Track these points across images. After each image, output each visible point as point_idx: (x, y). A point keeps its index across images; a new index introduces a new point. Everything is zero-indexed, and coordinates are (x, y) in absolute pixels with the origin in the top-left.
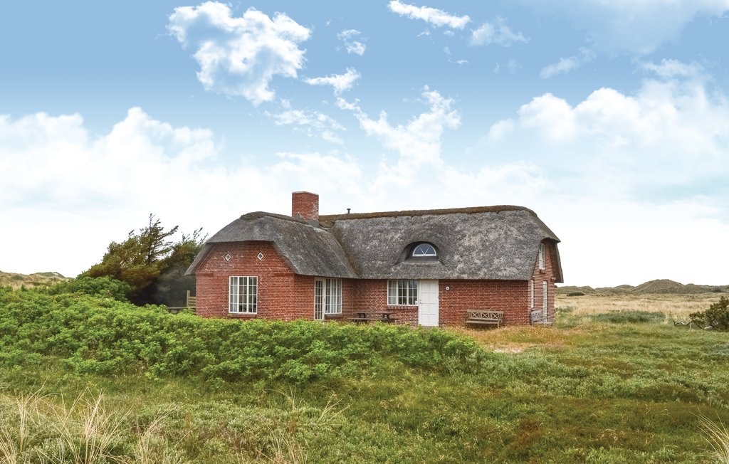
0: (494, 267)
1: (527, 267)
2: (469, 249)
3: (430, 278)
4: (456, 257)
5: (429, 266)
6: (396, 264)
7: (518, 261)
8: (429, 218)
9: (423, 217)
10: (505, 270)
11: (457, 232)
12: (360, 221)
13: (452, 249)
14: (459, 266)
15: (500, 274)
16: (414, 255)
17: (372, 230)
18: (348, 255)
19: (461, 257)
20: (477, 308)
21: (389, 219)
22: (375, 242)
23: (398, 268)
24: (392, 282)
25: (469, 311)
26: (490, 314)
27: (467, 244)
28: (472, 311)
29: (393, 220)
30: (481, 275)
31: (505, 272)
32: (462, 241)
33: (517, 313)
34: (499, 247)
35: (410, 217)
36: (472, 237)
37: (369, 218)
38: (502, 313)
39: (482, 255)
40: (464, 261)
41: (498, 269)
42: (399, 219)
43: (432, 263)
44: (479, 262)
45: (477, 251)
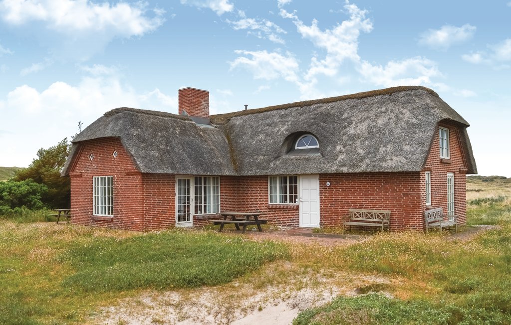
0: (379, 156)
1: (417, 156)
2: (353, 138)
3: (307, 172)
4: (338, 148)
5: (308, 159)
6: (276, 158)
7: (407, 148)
8: (318, 107)
9: (312, 107)
10: (391, 160)
11: (343, 120)
12: (253, 117)
13: (335, 139)
14: (340, 157)
15: (384, 164)
16: (296, 148)
17: (261, 124)
18: (232, 151)
19: (344, 147)
20: (361, 207)
21: (279, 111)
22: (262, 137)
23: (278, 162)
24: (273, 178)
25: (351, 210)
26: (375, 214)
27: (352, 132)
28: (354, 211)
29: (283, 112)
30: (363, 167)
31: (390, 163)
32: (348, 129)
33: (408, 213)
34: (387, 133)
35: (299, 108)
36: (359, 124)
37: (262, 112)
38: (389, 212)
39: (367, 143)
40: (346, 152)
41: (383, 159)
42: (288, 111)
43: (312, 155)
44: (361, 152)
45: (362, 139)
